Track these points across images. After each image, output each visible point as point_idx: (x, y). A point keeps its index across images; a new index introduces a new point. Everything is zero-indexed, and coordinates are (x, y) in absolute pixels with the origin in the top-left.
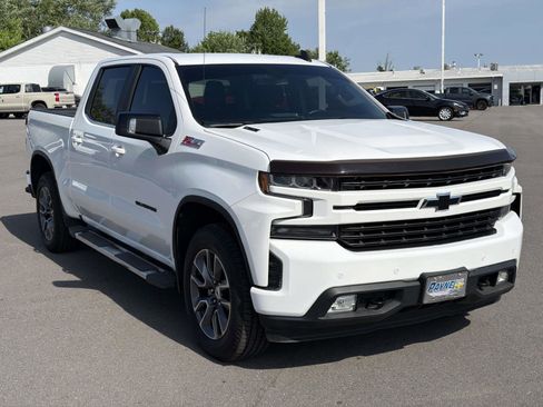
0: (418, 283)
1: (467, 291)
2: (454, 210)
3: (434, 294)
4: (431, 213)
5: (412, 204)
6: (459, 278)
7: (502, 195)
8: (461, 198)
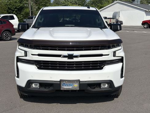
0: (59, 83)
1: (79, 88)
3: (65, 87)
4: (66, 60)
5: (59, 56)
6: (75, 83)
7: (103, 56)
8: (79, 56)
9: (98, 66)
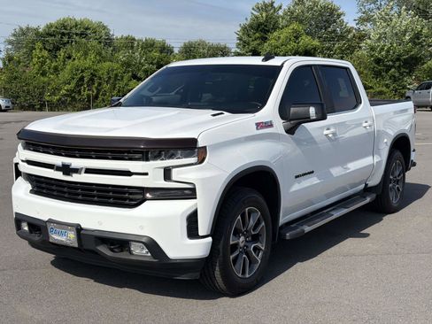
2: (75, 178)
4: (59, 175)
6: (70, 230)
7: (134, 176)
8: (85, 170)
9: (127, 198)
